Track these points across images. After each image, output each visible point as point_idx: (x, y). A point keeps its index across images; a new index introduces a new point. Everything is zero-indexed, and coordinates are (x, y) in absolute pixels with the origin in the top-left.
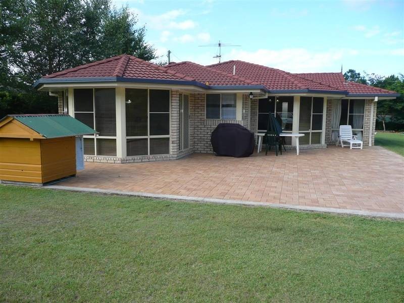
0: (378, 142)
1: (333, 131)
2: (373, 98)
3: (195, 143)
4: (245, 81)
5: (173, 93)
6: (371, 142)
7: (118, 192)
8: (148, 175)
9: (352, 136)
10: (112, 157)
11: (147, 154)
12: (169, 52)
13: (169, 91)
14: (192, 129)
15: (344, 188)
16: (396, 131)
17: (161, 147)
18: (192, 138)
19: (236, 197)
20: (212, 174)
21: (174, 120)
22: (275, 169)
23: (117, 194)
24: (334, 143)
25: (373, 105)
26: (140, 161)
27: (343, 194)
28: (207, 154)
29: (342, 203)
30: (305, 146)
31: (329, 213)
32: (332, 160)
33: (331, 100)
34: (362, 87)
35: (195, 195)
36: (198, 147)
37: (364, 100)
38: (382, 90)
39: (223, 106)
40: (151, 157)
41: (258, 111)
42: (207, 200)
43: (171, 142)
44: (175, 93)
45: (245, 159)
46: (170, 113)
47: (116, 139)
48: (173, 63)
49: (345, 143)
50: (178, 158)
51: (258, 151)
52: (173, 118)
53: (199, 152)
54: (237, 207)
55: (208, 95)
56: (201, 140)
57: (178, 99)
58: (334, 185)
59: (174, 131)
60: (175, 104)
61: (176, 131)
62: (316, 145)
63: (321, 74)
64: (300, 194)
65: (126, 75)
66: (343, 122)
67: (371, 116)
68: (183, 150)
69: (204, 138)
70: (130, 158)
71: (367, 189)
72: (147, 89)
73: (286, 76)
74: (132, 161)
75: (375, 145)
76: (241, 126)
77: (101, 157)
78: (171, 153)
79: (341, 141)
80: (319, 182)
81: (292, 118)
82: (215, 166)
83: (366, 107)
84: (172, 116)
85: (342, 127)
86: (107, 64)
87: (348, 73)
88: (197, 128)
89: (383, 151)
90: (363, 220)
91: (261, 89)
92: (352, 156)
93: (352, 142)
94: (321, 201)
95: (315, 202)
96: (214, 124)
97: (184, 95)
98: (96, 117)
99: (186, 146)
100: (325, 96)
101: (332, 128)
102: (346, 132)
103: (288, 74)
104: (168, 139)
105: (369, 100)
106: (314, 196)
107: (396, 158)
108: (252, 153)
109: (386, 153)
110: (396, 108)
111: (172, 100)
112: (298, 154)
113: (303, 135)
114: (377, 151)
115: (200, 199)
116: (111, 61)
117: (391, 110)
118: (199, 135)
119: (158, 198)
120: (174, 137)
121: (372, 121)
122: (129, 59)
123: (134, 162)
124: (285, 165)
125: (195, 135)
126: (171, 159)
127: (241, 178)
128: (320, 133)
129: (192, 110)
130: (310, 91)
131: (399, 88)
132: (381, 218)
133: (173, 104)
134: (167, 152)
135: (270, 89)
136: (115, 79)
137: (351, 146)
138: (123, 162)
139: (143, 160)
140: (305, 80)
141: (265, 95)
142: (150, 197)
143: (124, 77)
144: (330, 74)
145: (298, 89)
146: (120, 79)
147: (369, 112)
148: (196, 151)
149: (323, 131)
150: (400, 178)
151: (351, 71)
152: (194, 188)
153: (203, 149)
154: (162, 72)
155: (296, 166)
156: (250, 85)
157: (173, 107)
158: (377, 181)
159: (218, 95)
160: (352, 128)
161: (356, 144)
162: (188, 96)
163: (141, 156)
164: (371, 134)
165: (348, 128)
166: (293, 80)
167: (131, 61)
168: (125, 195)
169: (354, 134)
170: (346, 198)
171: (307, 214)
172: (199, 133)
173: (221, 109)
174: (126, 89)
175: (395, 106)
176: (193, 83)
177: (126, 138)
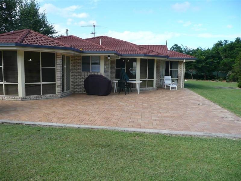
0: (186, 86)
1: (161, 79)
2: (183, 60)
3: (74, 87)
4: (106, 48)
5: (58, 55)
6: (182, 85)
7: (8, 121)
8: (36, 108)
9: (171, 82)
10: (15, 97)
11: (40, 94)
12: (67, 30)
13: (55, 53)
14: (72, 78)
15: (159, 115)
16: (198, 79)
17: (50, 90)
18: (73, 84)
19: (89, 123)
20: (80, 107)
21: (58, 72)
22: (121, 103)
23: (7, 123)
24: (161, 87)
25: (183, 64)
26: (35, 99)
27: (158, 119)
28: (82, 94)
29: (155, 125)
30: (144, 89)
31: (145, 132)
32: (157, 97)
33: (160, 61)
34: (177, 54)
35: (61, 123)
36: (76, 89)
37: (178, 61)
38: (188, 55)
39: (93, 64)
40: (43, 96)
41: (115, 67)
42: (68, 125)
43: (56, 86)
44: (59, 55)
45: (105, 97)
46: (56, 67)
47: (17, 85)
48: (63, 36)
49: (167, 86)
50: (61, 97)
51: (115, 92)
52: (58, 71)
53: (77, 92)
54: (86, 130)
55: (83, 57)
56: (78, 85)
57: (61, 59)
58: (154, 113)
59: (58, 79)
60: (59, 62)
61: (60, 79)
62: (150, 88)
63: (155, 45)
64: (131, 120)
65: (24, 42)
66: (167, 74)
67: (182, 71)
68: (66, 91)
69: (80, 83)
70: (28, 97)
71: (173, 115)
72: (40, 52)
73: (132, 46)
74: (29, 99)
75: (184, 88)
76: (103, 76)
77: (8, 96)
78: (57, 93)
79: (165, 85)
80: (146, 111)
81: (136, 71)
82: (84, 102)
83: (179, 66)
84: (57, 70)
85: (166, 77)
86: (13, 35)
87: (174, 46)
88: (76, 78)
89: (188, 91)
90: (164, 137)
91: (115, 54)
92: (170, 94)
93: (171, 86)
94: (143, 124)
95: (139, 125)
96: (86, 75)
97: (67, 57)
98: (4, 70)
99: (68, 89)
100: (155, 59)
101: (161, 77)
102: (168, 80)
103: (134, 45)
104: (55, 84)
105: (181, 61)
106: (139, 121)
107: (194, 95)
108: (110, 93)
109: (190, 92)
110: (198, 66)
111: (57, 59)
112: (138, 93)
113: (142, 82)
114: (185, 91)
115: (63, 125)
116: (17, 33)
117: (196, 68)
118: (77, 82)
119: (35, 125)
120: (59, 83)
121: (182, 74)
122: (30, 32)
123: (31, 100)
124: (128, 100)
125: (75, 82)
126: (57, 97)
127: (97, 110)
128: (153, 80)
129: (72, 66)
130: (145, 55)
131: (200, 55)
132: (176, 135)
133: (58, 62)
134: (54, 92)
135: (122, 54)
136: (14, 44)
137: (170, 88)
138: (23, 99)
139: (37, 98)
140: (144, 48)
141: (119, 57)
142: (29, 124)
143: (22, 43)
144: (160, 45)
145: (139, 54)
146: (18, 45)
147: (181, 68)
148: (75, 92)
149: (155, 79)
150: (194, 108)
151: (176, 45)
152: (64, 117)
153: (80, 91)
154: (50, 41)
155: (135, 101)
156: (108, 51)
157: (58, 64)
158: (180, 110)
159: (89, 57)
160: (172, 77)
161: (173, 87)
162: (70, 57)
163: (36, 96)
164: (182, 81)
165: (169, 77)
166: (136, 48)
167: (30, 33)
168: (12, 123)
169: (173, 81)
170: (159, 121)
171: (130, 134)
172: (77, 81)
173: (91, 66)
174: (24, 51)
175: (198, 65)
176: (70, 49)
177: (24, 84)
